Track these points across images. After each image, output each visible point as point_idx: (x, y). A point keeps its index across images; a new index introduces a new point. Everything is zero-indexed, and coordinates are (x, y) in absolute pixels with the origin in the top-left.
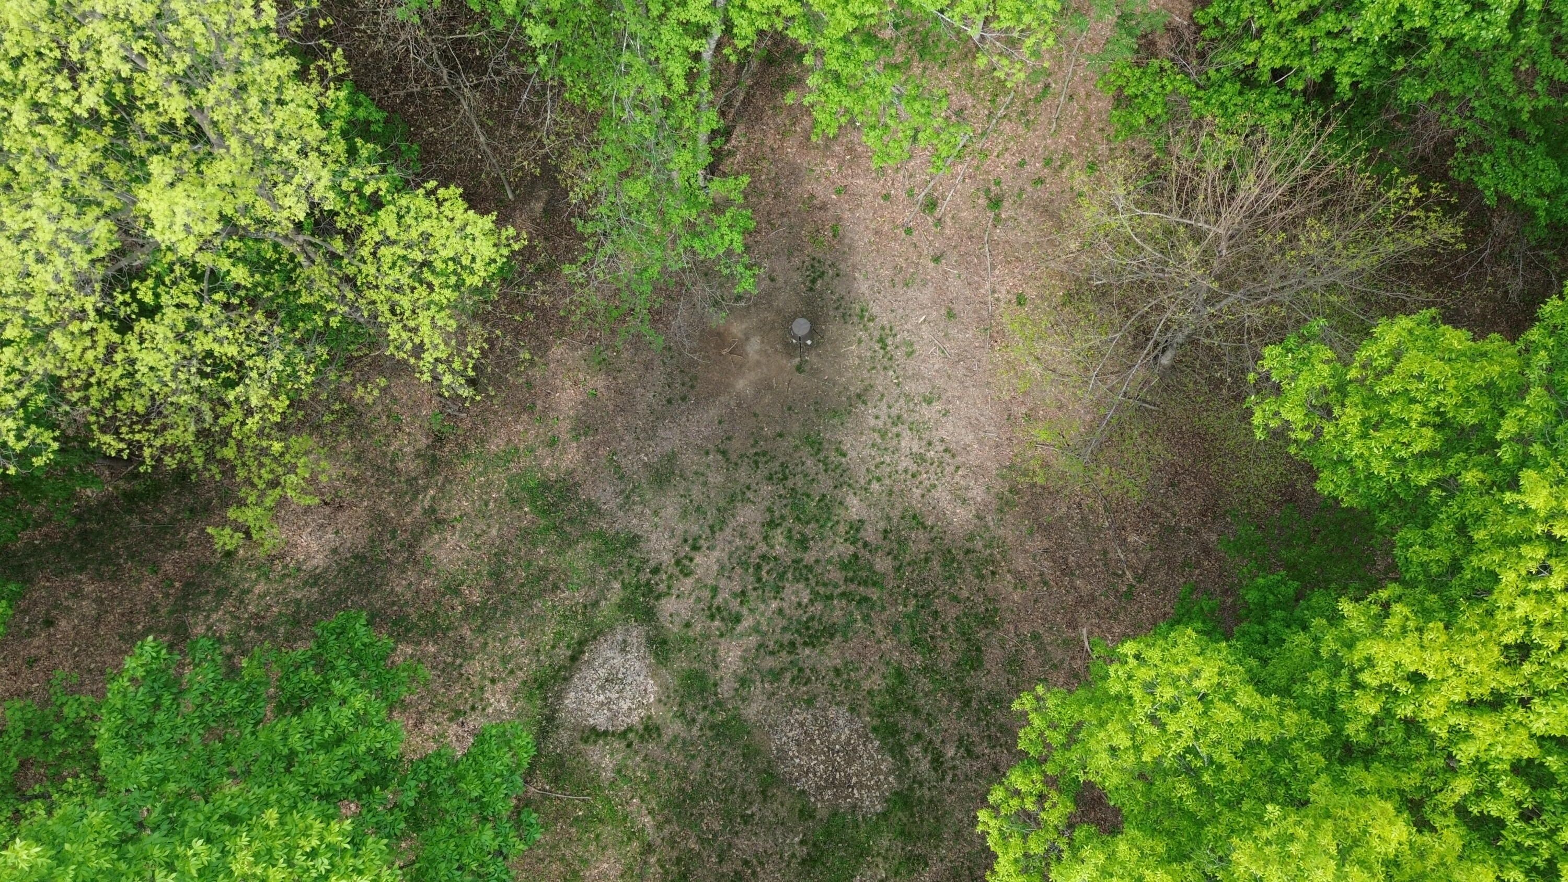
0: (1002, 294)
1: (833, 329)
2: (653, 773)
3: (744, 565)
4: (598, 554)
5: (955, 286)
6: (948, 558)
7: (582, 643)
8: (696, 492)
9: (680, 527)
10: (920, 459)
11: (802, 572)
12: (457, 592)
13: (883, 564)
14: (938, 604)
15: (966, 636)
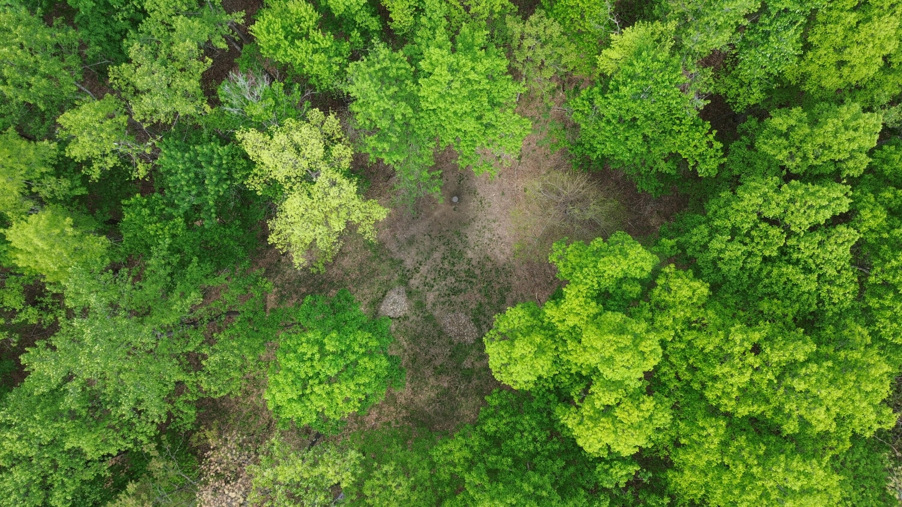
0: (520, 188)
1: (467, 197)
2: (407, 330)
3: (435, 270)
4: (391, 265)
5: (505, 184)
6: (497, 270)
7: (386, 291)
8: (421, 248)
9: (416, 258)
10: (491, 240)
11: (453, 273)
12: (348, 275)
13: (477, 272)
14: (493, 284)
15: (501, 294)
